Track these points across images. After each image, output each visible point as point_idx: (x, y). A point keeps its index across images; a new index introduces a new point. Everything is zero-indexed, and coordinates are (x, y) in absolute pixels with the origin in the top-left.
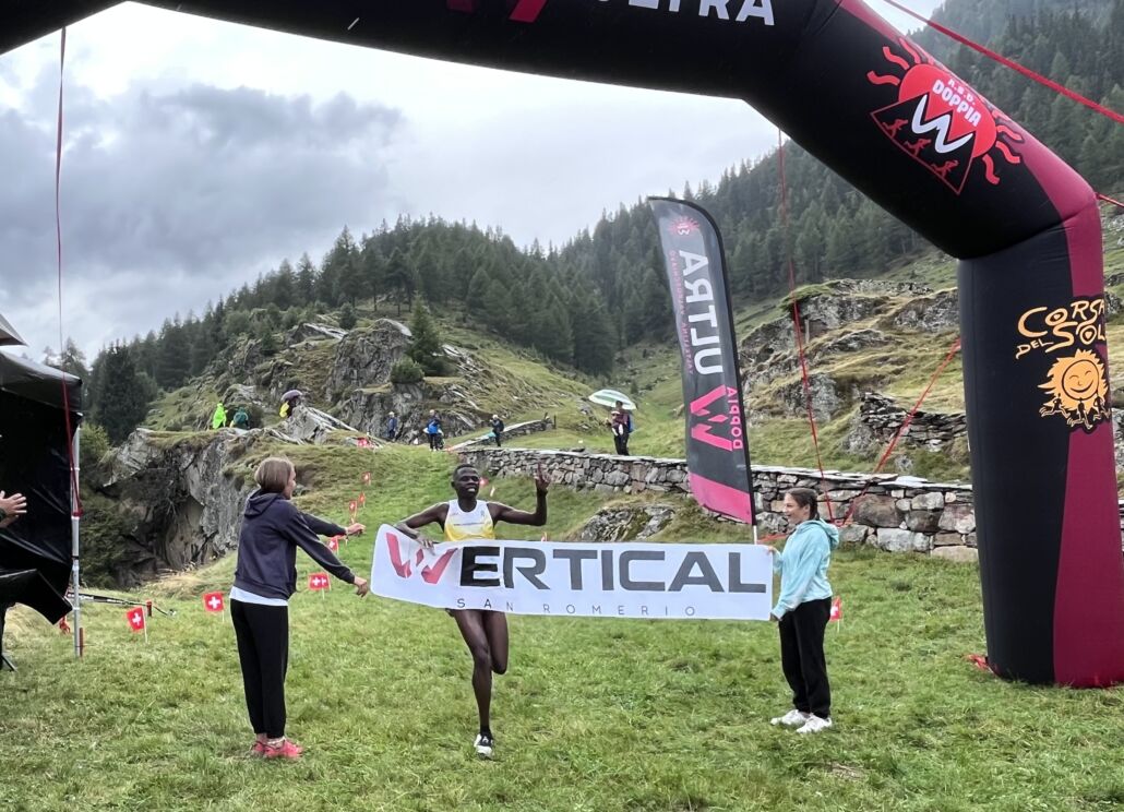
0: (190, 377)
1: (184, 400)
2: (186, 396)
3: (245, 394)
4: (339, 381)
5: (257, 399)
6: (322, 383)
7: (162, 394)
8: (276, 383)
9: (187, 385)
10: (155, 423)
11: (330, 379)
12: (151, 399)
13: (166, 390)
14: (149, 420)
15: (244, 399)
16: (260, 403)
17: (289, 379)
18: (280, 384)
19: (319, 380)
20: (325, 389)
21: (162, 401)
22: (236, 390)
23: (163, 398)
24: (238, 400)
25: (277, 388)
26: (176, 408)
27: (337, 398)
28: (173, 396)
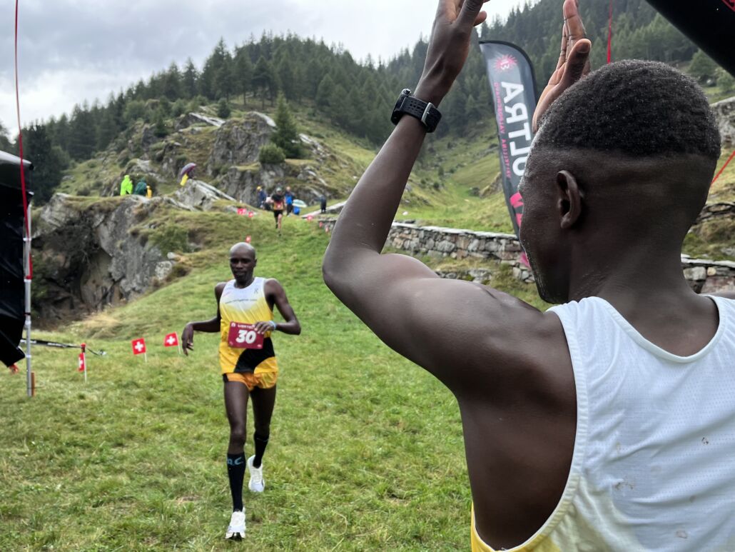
0: (96, 152)
1: (92, 169)
2: (93, 166)
3: (143, 167)
4: (218, 159)
5: (152, 172)
6: (204, 160)
7: (73, 164)
8: (168, 160)
9: (94, 158)
10: (68, 187)
11: (211, 157)
12: (65, 167)
13: (77, 161)
14: (63, 185)
15: (142, 171)
16: (154, 175)
17: (178, 157)
18: (171, 160)
19: (202, 158)
20: (207, 166)
21: (74, 170)
22: (135, 164)
23: (74, 167)
24: (138, 172)
25: (169, 163)
26: (85, 176)
27: (216, 172)
28: (83, 166)
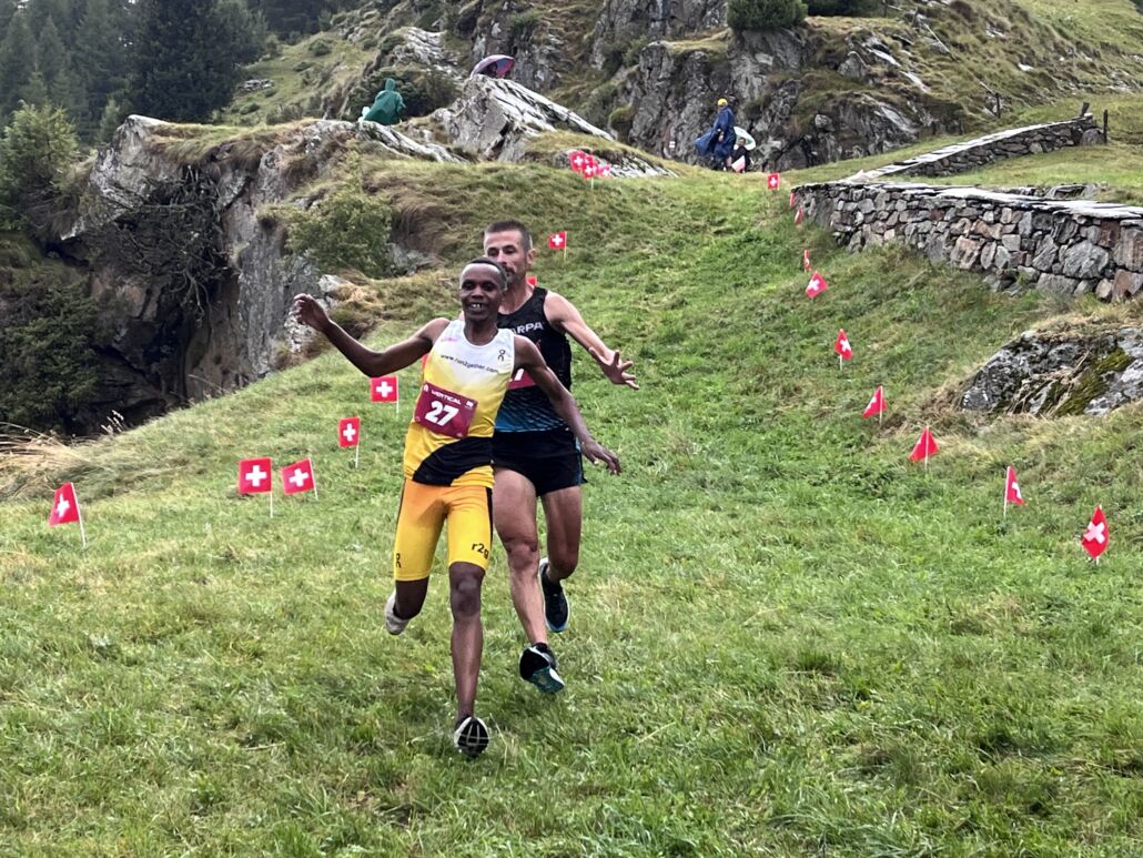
0: (334, 12)
1: (318, 61)
2: (322, 52)
3: (419, 49)
4: (623, 22)
5: (444, 62)
6: (585, 27)
7: (273, 45)
8: (488, 26)
9: (327, 28)
10: (254, 109)
11: (604, 16)
12: (250, 56)
13: (283, 38)
14: (240, 102)
15: (417, 60)
16: (449, 70)
17: (515, 17)
18: (496, 29)
19: (580, 21)
20: (592, 40)
21: (273, 64)
22: (401, 40)
23: (276, 55)
24: (405, 61)
25: (490, 37)
26: (299, 78)
27: (615, 61)
28: (295, 52)
